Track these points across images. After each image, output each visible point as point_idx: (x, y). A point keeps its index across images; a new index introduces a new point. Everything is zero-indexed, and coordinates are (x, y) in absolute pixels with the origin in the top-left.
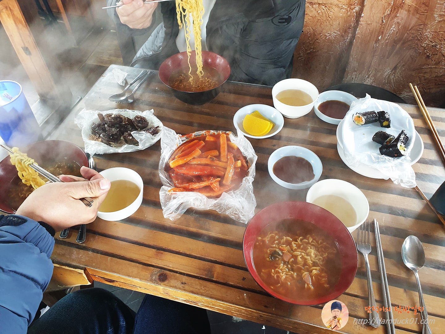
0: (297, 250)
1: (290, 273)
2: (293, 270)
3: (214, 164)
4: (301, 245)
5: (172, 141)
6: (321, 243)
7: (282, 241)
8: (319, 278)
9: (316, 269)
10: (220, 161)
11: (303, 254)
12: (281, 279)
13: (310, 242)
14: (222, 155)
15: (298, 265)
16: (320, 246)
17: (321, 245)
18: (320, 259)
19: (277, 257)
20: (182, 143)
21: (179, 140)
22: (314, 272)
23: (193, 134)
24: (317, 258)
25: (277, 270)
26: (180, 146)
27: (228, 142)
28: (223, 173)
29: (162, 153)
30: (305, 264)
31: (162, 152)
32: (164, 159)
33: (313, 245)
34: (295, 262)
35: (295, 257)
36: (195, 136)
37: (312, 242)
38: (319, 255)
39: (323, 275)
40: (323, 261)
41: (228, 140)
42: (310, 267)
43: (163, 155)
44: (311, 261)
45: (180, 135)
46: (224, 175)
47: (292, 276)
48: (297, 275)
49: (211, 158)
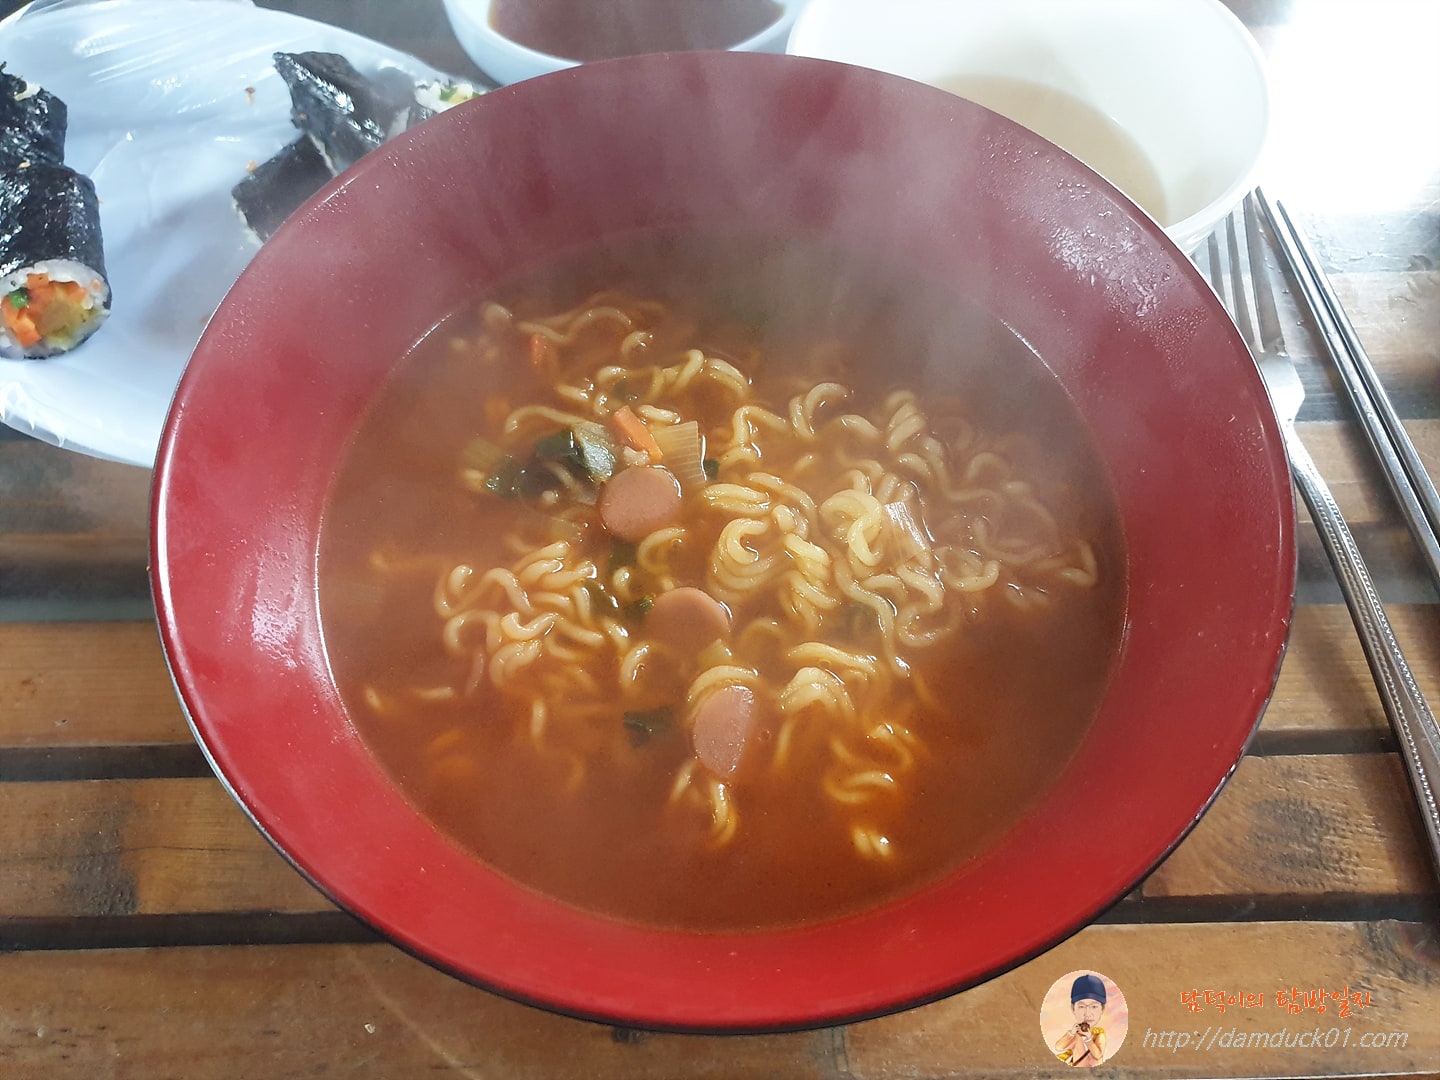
0: (753, 477)
1: (593, 637)
2: (634, 614)
4: (800, 447)
6: (987, 478)
7: (661, 377)
8: (840, 749)
9: (834, 669)
11: (783, 514)
12: (489, 658)
13: (895, 440)
15: (703, 588)
16: (960, 496)
17: (981, 493)
18: (916, 595)
19: (555, 483)
22: (811, 686)
24: (885, 580)
25: (496, 585)
30: (767, 601)
33: (906, 474)
34: (694, 562)
35: (706, 524)
37: (912, 445)
38: (926, 560)
39: (884, 731)
40: (931, 620)
42: (798, 631)
44: (831, 585)
47: (606, 659)
48: (653, 663)
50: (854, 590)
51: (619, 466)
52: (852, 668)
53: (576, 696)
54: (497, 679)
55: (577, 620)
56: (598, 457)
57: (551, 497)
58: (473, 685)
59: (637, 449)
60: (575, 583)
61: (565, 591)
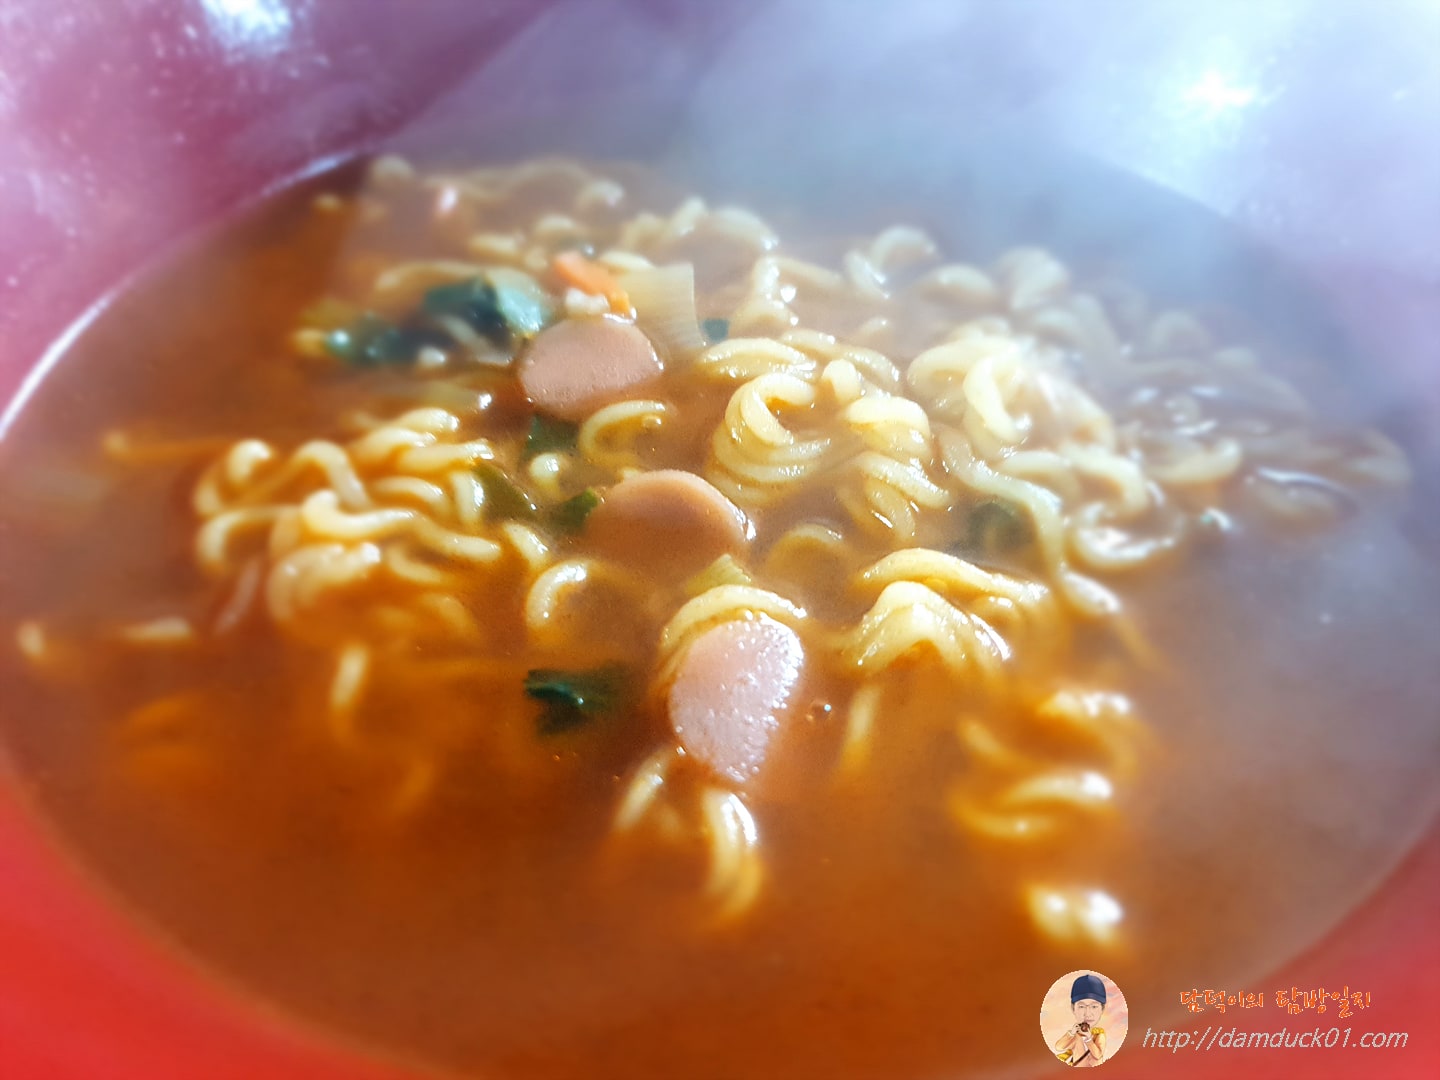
4: (867, 309)
13: (1024, 296)
18: (1098, 487)
19: (443, 340)
30: (818, 499)
33: (1050, 336)
44: (937, 466)
47: (501, 585)
50: (982, 477)
51: (557, 316)
52: (991, 594)
53: (436, 645)
54: (280, 609)
55: (453, 521)
56: (522, 308)
57: (434, 357)
58: (230, 618)
59: (588, 290)
60: (458, 466)
61: (437, 476)
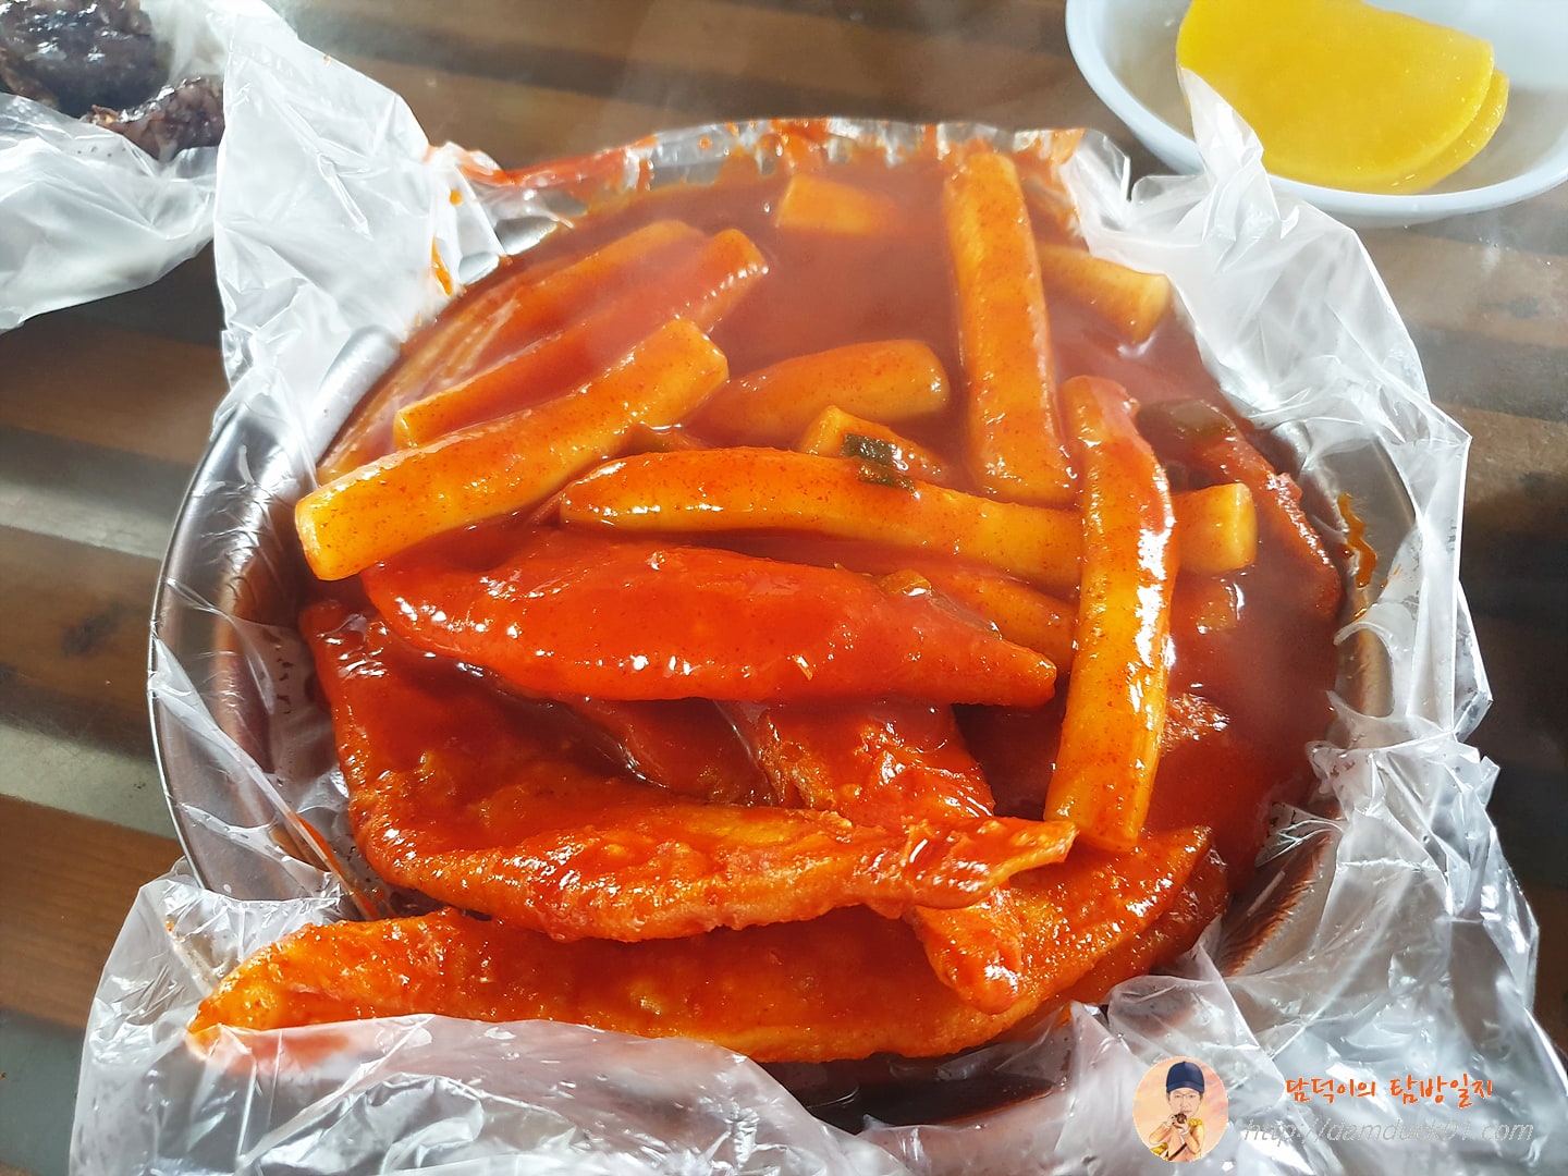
3: (911, 532)
5: (363, 227)
10: (967, 479)
14: (989, 413)
20: (496, 253)
21: (466, 227)
23: (633, 156)
26: (476, 290)
27: (1057, 252)
28: (1048, 666)
29: (242, 369)
31: (231, 361)
32: (256, 442)
36: (657, 175)
41: (1051, 225)
43: (250, 397)
45: (484, 162)
46: (1064, 682)
49: (851, 445)
